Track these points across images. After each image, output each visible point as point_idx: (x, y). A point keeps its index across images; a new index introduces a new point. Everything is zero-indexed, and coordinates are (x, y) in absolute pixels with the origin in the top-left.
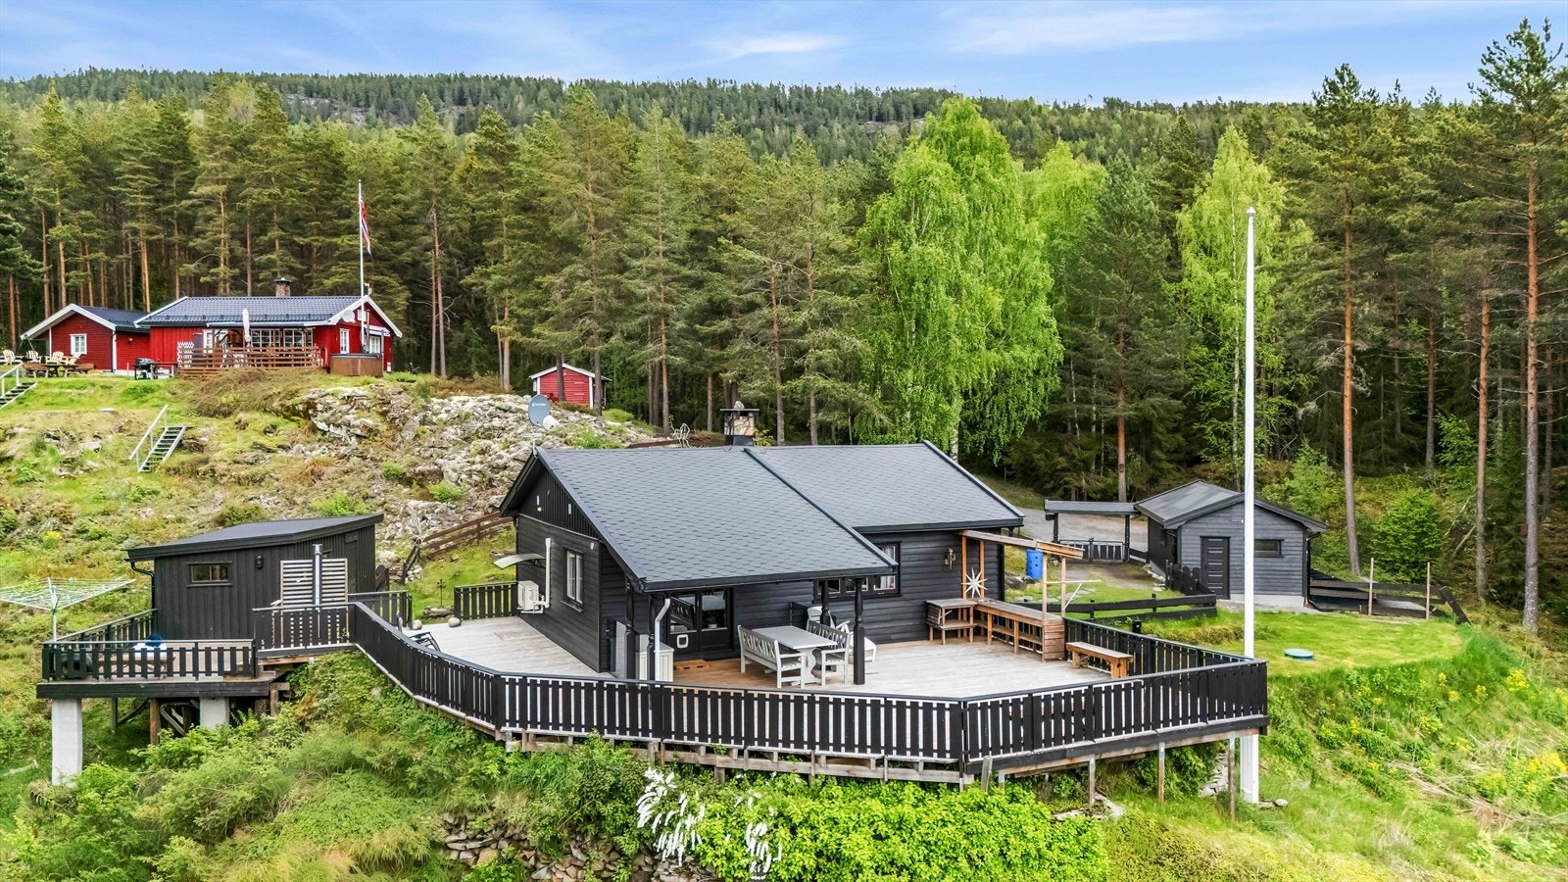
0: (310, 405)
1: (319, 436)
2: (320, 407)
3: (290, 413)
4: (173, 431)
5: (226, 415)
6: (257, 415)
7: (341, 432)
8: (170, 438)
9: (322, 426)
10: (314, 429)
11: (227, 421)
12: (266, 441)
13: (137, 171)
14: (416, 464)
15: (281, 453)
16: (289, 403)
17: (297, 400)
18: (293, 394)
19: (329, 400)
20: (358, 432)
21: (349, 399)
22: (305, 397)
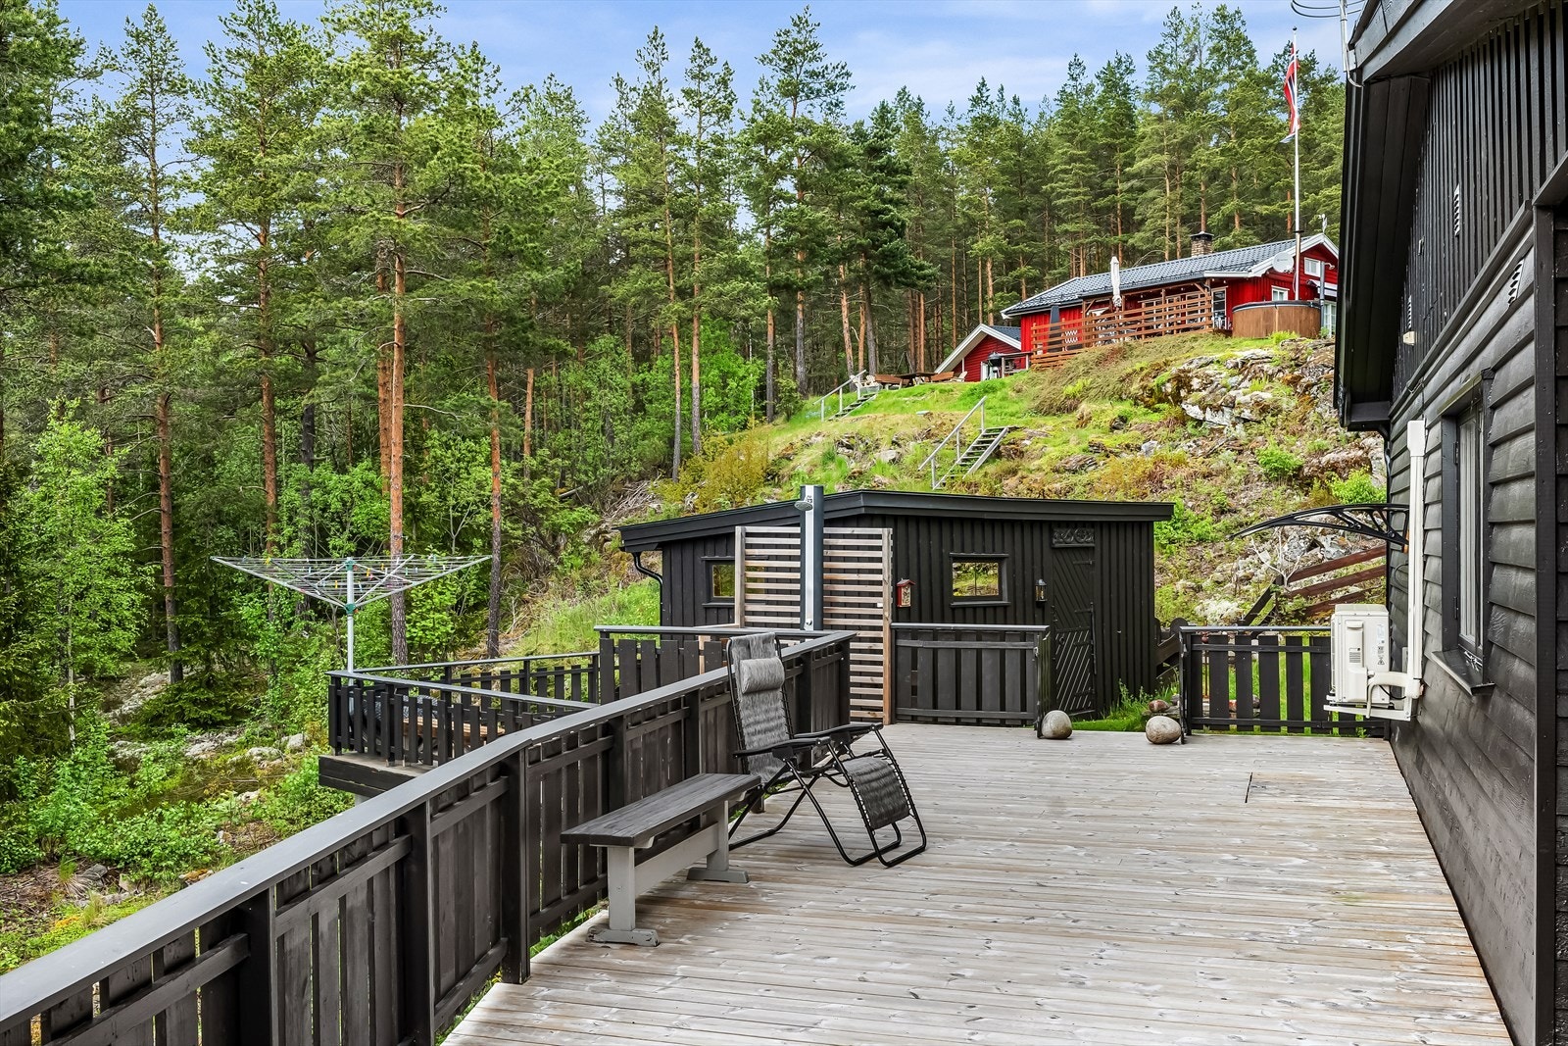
0: (1182, 381)
1: (1190, 430)
2: (1195, 383)
3: (1153, 399)
4: (990, 435)
5: (1071, 409)
6: (1106, 405)
7: (1223, 419)
8: (984, 443)
9: (1194, 411)
10: (1183, 419)
11: (1066, 417)
12: (1109, 441)
13: (1073, 159)
14: (1322, 452)
15: (1126, 456)
16: (1153, 383)
17: (1164, 376)
18: (1158, 369)
19: (1210, 370)
20: (1247, 414)
21: (1242, 367)
22: (1173, 370)
